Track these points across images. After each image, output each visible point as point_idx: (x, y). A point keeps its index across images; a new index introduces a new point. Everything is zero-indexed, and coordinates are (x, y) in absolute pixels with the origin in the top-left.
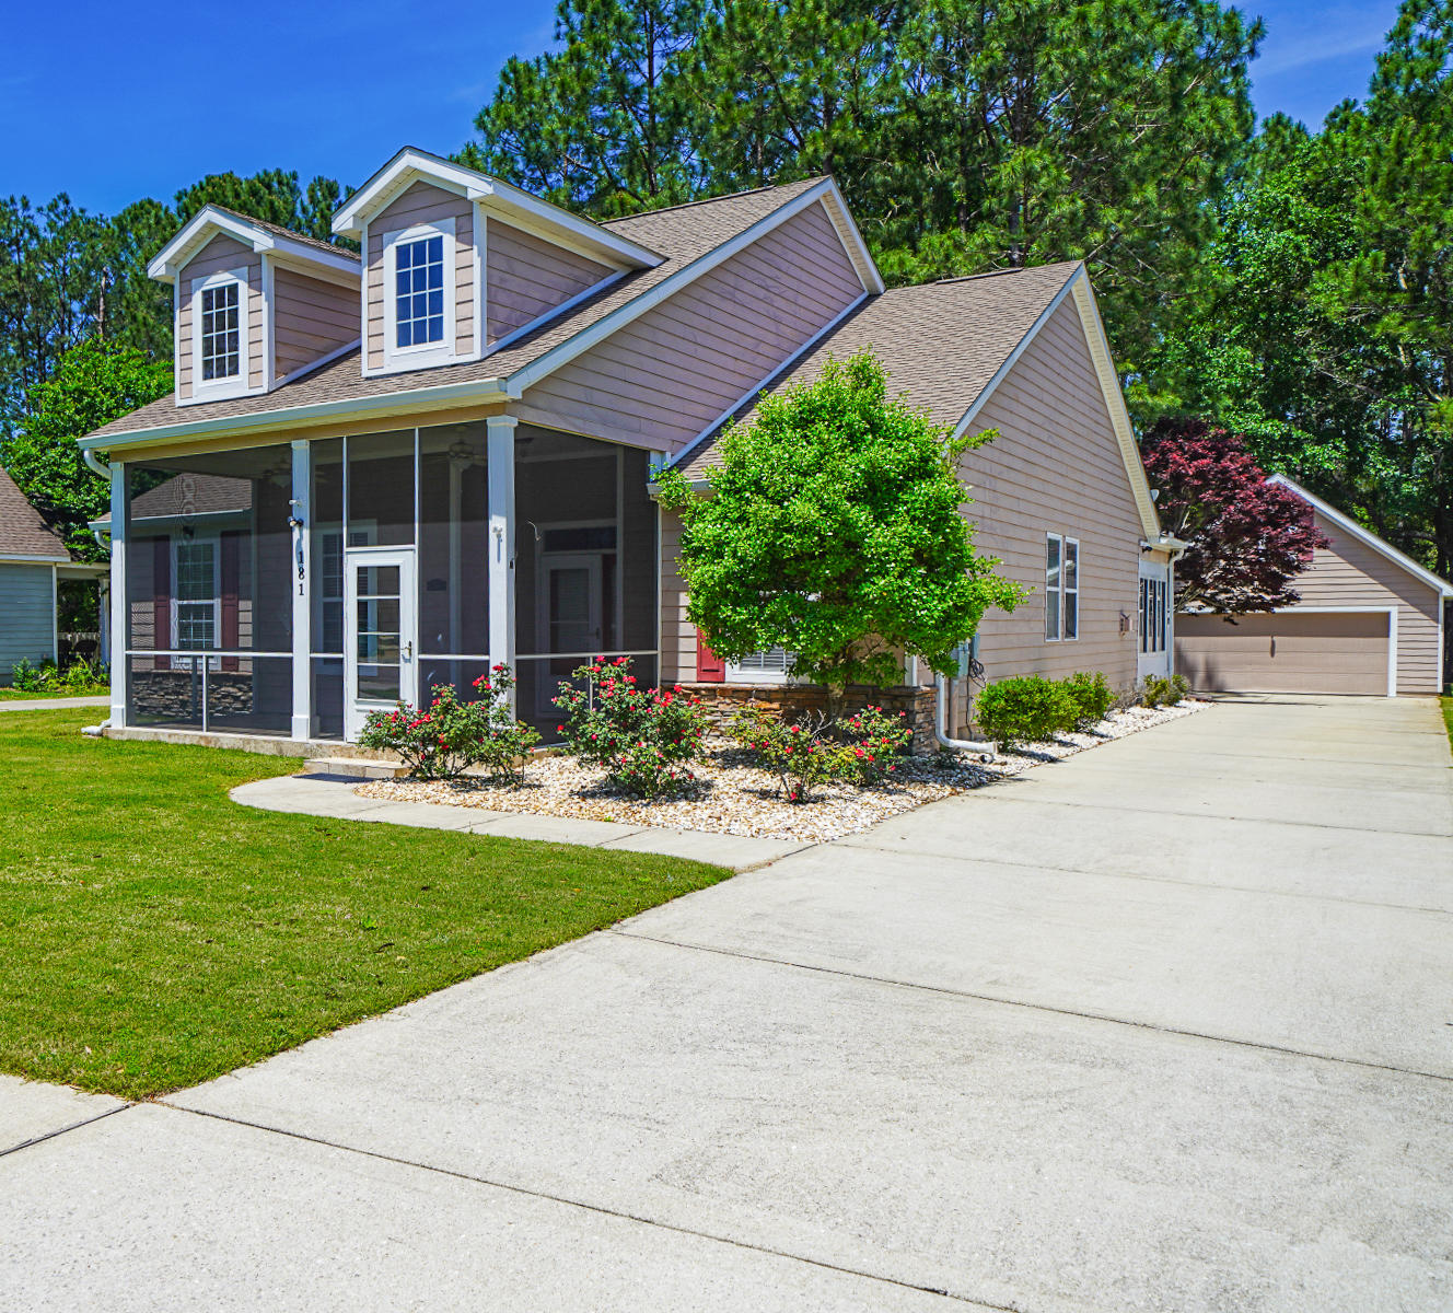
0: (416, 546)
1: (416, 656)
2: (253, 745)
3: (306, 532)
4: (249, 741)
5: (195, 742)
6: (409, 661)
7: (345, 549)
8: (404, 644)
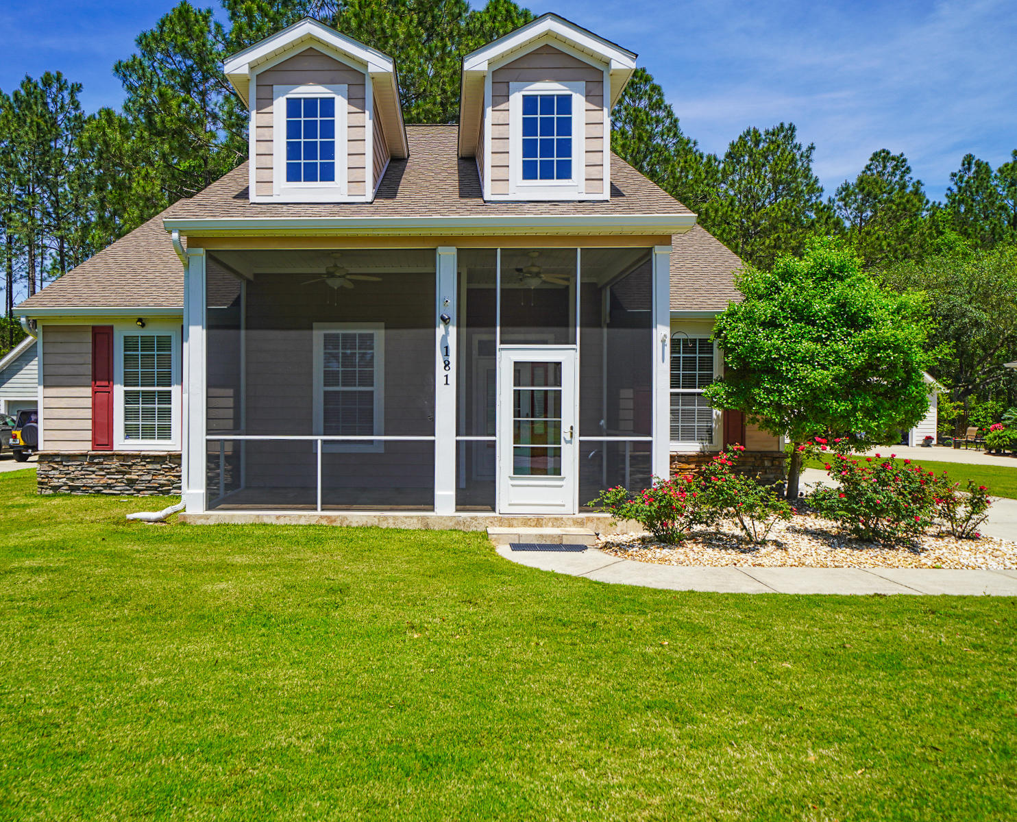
0: (578, 346)
1: (577, 438)
2: (391, 521)
3: (453, 330)
4: (386, 518)
5: (313, 522)
6: (570, 442)
7: (499, 346)
8: (565, 428)
